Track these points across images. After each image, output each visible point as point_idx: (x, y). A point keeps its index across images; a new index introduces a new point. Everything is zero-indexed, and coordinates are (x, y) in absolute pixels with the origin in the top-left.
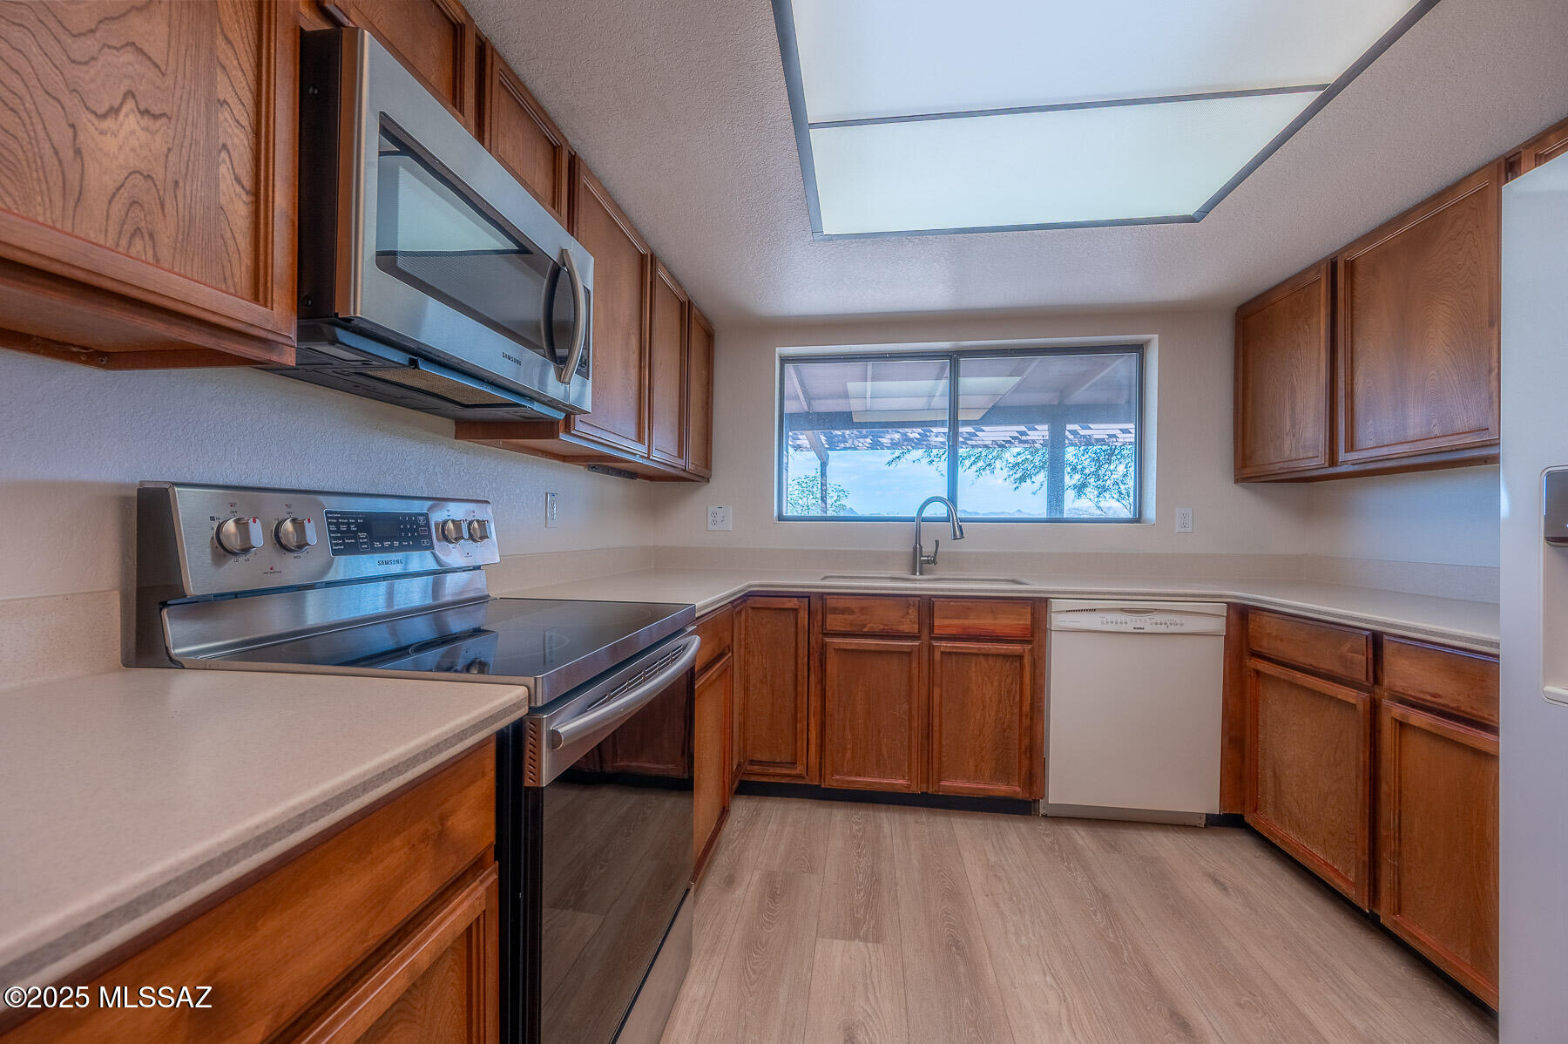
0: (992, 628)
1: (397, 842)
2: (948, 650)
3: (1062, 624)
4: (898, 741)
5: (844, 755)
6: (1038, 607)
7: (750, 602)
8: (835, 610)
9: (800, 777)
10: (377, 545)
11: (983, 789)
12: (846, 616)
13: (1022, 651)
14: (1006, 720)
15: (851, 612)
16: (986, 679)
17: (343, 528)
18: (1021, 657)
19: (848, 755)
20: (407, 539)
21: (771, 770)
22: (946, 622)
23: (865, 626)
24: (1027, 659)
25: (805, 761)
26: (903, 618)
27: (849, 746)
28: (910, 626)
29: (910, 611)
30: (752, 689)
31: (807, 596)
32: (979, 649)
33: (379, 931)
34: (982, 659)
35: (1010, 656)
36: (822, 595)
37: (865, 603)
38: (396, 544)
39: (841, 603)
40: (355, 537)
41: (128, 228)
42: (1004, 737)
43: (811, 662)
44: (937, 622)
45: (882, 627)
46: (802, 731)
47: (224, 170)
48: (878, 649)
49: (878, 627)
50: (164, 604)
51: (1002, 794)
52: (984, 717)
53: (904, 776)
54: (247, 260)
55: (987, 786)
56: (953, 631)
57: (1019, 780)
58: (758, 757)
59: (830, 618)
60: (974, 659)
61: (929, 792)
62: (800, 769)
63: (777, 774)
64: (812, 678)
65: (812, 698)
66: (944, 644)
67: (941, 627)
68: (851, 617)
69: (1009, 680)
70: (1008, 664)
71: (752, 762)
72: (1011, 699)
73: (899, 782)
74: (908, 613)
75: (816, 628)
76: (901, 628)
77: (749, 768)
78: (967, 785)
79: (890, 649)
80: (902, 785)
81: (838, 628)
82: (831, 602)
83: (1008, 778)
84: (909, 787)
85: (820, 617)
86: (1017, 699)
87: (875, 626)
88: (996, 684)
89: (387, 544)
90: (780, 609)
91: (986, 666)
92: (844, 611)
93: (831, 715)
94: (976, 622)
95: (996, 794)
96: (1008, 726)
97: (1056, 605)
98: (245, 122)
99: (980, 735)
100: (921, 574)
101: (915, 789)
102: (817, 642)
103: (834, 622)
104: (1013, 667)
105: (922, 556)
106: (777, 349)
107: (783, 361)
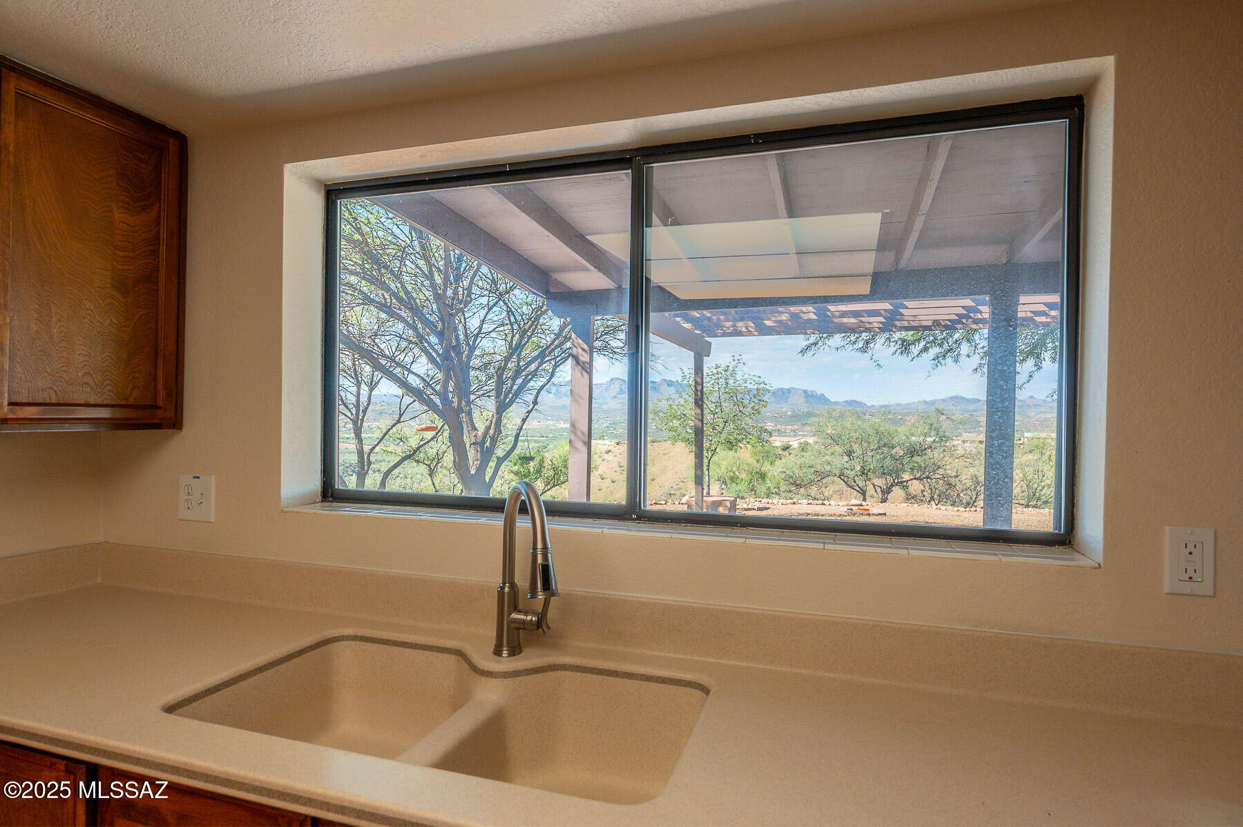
105: (516, 609)
106: (288, 168)
107: (333, 193)
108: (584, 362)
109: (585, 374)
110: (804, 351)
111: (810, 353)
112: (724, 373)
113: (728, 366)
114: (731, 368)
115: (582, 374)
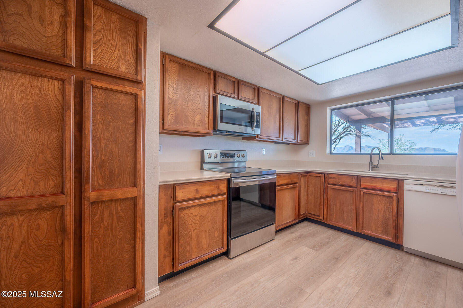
0: (381, 187)
1: (213, 186)
2: (365, 192)
3: (408, 188)
4: (349, 216)
5: (333, 216)
6: (400, 182)
7: (309, 174)
8: (331, 178)
9: (321, 220)
10: (227, 157)
11: (378, 236)
12: (334, 180)
13: (393, 195)
14: (387, 216)
15: (335, 178)
16: (379, 202)
17: (222, 155)
18: (392, 197)
19: (335, 216)
20: (231, 156)
21: (314, 216)
22: (365, 184)
23: (339, 183)
24: (395, 198)
25: (323, 216)
26: (351, 181)
27: (335, 214)
28: (353, 183)
29: (353, 180)
30: (310, 195)
31: (324, 174)
32: (376, 193)
33: (211, 194)
34: (378, 196)
35: (389, 197)
36: (328, 174)
37: (340, 176)
38: (229, 157)
39: (333, 176)
40: (223, 156)
41: (198, 126)
42: (386, 221)
43: (325, 191)
44: (362, 184)
45: (344, 183)
46: (322, 208)
47: (206, 117)
48: (343, 189)
49: (343, 183)
50: (203, 163)
51: (384, 239)
52: (379, 214)
53: (351, 226)
54: (208, 125)
55: (379, 235)
56: (368, 187)
57: (392, 236)
58: (311, 212)
59: (329, 180)
60: (375, 196)
61: (359, 232)
62: (321, 218)
63: (315, 218)
64: (325, 195)
65: (325, 200)
66: (364, 190)
67: (363, 185)
68: (335, 180)
69: (388, 204)
70: (388, 199)
71: (309, 213)
72: (389, 210)
73: (349, 228)
74: (352, 180)
75: (326, 182)
76: (350, 184)
77: (308, 215)
78: (372, 233)
79: (347, 190)
80: (350, 228)
81: (332, 183)
82: (330, 176)
83: (388, 234)
84: (352, 229)
85: (327, 179)
86: (391, 210)
87: (342, 183)
88: (383, 205)
89: (228, 157)
90: (317, 176)
91: (380, 199)
92: (333, 178)
93: (329, 205)
94: (375, 185)
95: (382, 238)
96: (388, 218)
97: (405, 182)
98: (208, 111)
99: (377, 219)
100: (372, 171)
101: (354, 230)
102: (326, 186)
103: (331, 181)
104: (390, 200)
105: (372, 165)
106: (328, 108)
107: (332, 110)
108: (358, 136)
109: (359, 138)
110: (432, 131)
111: (434, 132)
112: (396, 140)
113: (398, 138)
114: (399, 139)
115: (358, 139)
